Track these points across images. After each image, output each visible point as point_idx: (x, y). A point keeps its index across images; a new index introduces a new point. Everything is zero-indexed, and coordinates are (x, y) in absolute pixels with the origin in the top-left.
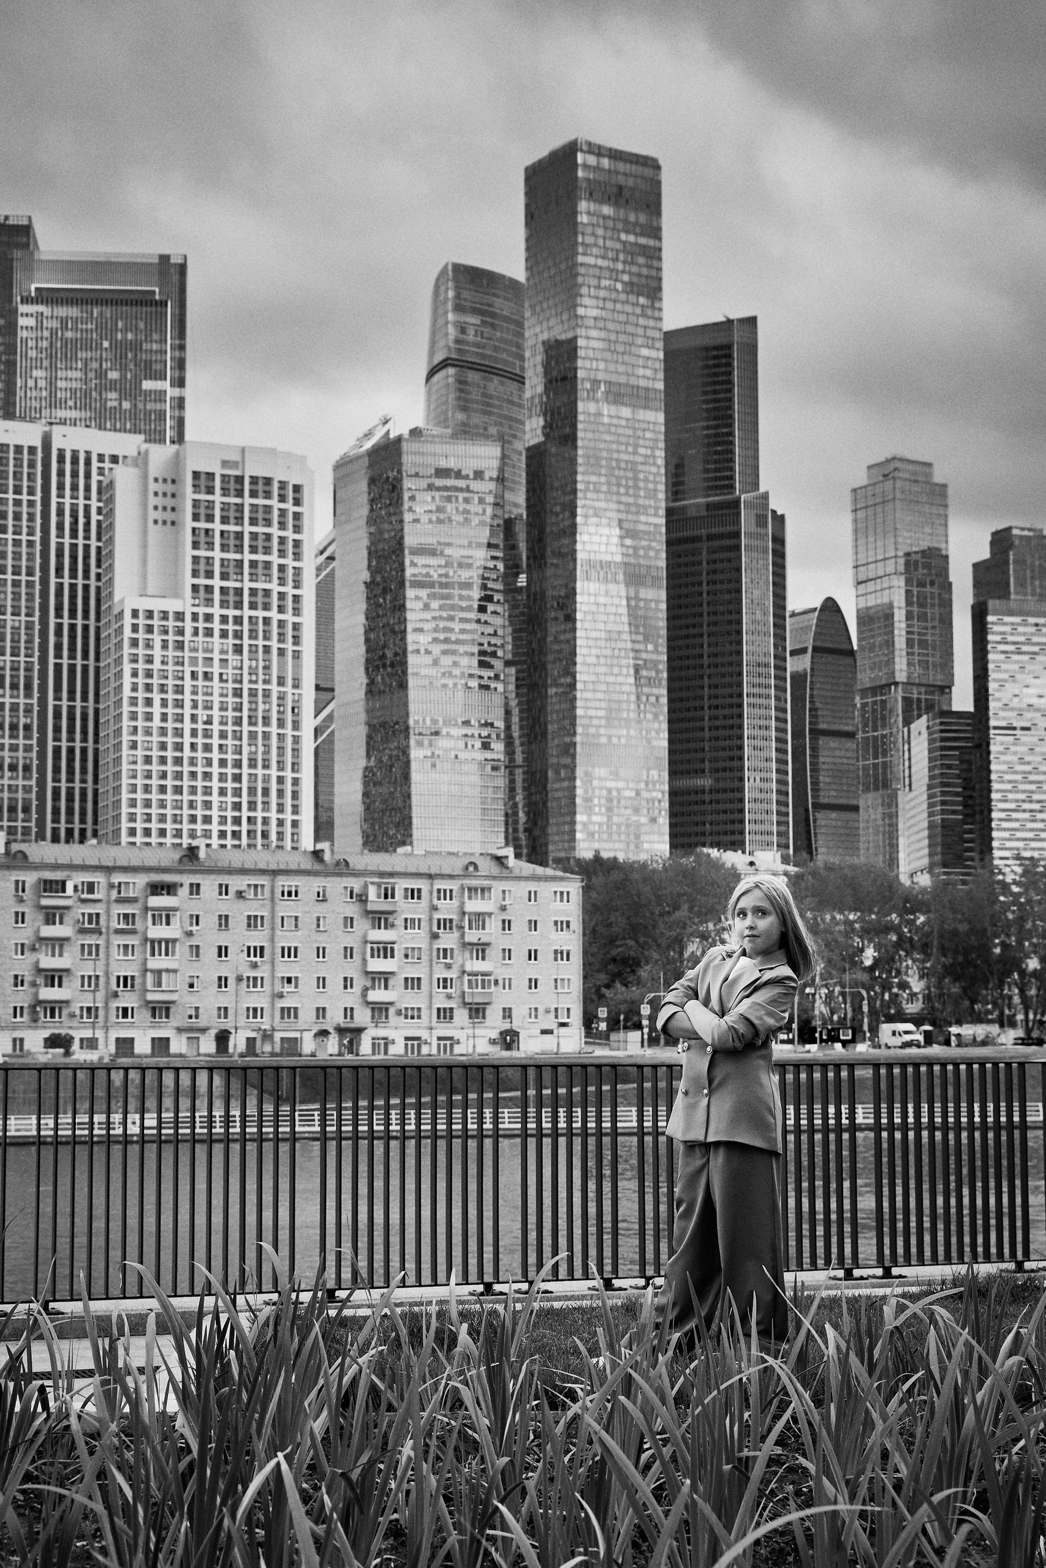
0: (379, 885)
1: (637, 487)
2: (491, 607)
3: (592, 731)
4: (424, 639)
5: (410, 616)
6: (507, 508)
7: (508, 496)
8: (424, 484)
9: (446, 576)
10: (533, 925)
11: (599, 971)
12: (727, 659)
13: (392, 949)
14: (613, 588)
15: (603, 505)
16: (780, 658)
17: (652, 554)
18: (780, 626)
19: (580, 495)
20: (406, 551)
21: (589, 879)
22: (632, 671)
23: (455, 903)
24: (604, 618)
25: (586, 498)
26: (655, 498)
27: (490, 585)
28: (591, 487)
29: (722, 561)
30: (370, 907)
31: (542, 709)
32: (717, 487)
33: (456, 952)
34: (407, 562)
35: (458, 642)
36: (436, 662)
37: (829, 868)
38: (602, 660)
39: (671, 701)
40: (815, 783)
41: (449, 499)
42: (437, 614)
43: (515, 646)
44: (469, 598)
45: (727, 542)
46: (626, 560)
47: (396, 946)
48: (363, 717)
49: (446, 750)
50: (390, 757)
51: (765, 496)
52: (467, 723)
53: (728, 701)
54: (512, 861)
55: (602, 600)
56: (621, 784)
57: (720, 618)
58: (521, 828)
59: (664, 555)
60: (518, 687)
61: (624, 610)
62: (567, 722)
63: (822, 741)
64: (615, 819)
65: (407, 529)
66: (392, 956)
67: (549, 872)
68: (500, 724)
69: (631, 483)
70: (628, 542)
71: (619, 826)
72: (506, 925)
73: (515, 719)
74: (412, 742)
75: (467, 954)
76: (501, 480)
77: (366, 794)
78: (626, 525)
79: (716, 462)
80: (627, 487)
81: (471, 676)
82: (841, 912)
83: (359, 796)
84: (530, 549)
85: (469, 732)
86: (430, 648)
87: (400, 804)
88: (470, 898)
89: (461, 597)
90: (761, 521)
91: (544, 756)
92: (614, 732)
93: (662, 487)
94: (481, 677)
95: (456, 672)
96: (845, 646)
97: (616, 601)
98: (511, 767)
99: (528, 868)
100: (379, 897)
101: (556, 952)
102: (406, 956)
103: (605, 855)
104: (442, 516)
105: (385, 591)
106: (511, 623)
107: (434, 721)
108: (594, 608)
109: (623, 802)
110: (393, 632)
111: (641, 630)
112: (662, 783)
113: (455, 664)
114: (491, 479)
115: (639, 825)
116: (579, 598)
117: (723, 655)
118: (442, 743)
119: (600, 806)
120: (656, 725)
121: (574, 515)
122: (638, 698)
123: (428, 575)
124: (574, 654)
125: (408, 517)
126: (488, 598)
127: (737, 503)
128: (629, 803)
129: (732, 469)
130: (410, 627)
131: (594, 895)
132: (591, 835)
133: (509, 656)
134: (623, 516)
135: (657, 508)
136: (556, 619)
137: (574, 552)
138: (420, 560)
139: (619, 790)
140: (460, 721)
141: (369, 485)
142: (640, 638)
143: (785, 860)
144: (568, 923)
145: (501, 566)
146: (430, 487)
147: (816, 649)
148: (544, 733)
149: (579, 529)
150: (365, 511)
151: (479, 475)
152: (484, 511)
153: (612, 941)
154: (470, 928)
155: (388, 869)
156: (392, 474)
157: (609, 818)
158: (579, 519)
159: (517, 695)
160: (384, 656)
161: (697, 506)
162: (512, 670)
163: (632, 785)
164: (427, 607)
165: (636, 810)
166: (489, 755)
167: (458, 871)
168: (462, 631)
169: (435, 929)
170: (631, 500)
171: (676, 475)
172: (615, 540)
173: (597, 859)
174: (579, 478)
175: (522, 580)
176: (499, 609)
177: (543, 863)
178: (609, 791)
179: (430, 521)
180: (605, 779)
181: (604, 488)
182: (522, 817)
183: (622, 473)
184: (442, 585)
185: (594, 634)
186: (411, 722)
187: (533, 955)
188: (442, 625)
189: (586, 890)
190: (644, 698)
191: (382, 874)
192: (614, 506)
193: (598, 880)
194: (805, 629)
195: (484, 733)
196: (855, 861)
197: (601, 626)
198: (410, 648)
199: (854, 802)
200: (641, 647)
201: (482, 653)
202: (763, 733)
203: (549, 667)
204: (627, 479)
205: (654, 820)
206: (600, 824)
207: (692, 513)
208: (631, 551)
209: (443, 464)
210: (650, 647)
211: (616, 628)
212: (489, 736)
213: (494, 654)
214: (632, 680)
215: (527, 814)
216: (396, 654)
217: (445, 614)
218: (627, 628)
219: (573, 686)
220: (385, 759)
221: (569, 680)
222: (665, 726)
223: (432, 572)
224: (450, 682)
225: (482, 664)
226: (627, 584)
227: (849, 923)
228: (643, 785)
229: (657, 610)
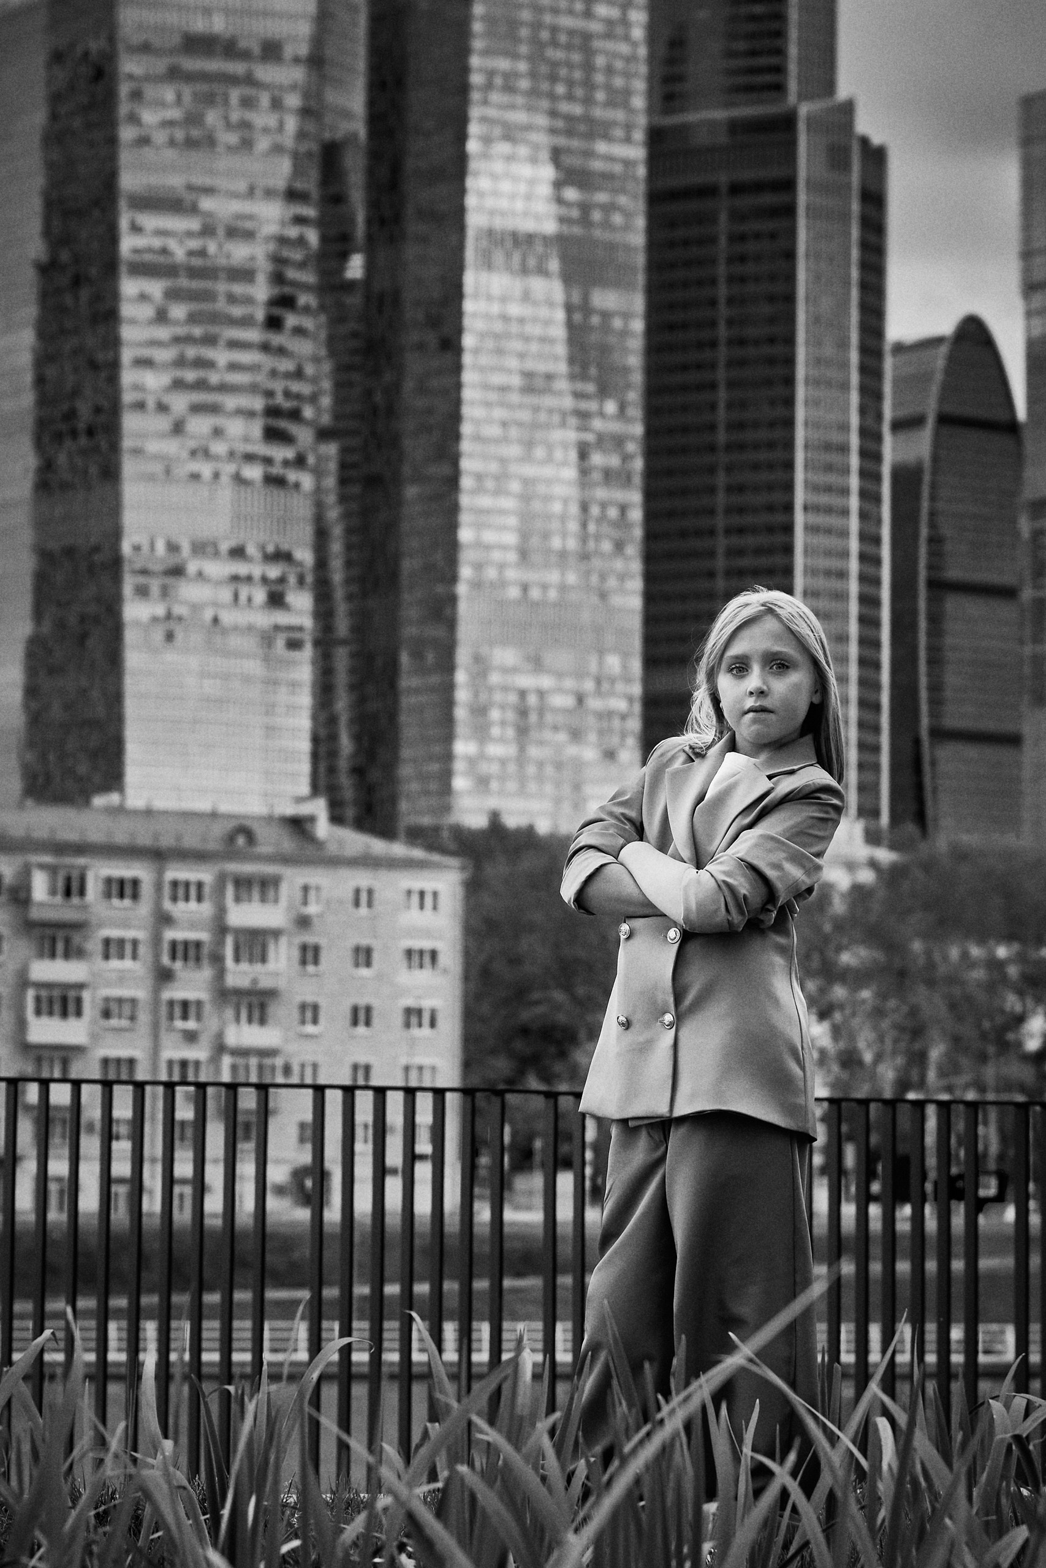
0: (52, 870)
1: (589, 85)
2: (291, 320)
3: (491, 573)
4: (154, 381)
5: (127, 333)
6: (328, 119)
7: (332, 97)
8: (160, 65)
9: (202, 253)
10: (364, 956)
11: (493, 1052)
12: (763, 435)
13: (79, 1001)
14: (538, 285)
15: (519, 117)
16: (870, 435)
17: (617, 219)
18: (871, 371)
19: (475, 96)
20: (123, 204)
21: (478, 867)
22: (573, 455)
23: (206, 909)
24: (517, 345)
25: (485, 102)
26: (626, 105)
27: (292, 274)
28: (498, 81)
29: (757, 236)
30: (35, 914)
31: (391, 527)
32: (749, 89)
33: (208, 1008)
34: (124, 223)
35: (223, 388)
36: (178, 428)
37: (960, 855)
38: (514, 432)
39: (650, 516)
40: (935, 688)
41: (209, 100)
42: (181, 331)
43: (339, 400)
44: (249, 300)
45: (768, 199)
46: (565, 229)
47: (86, 995)
48: (26, 536)
49: (196, 608)
50: (83, 619)
51: (848, 109)
52: (238, 553)
53: (764, 518)
54: (323, 828)
55: (515, 310)
56: (546, 682)
57: (751, 352)
58: (343, 764)
59: (640, 222)
60: (343, 481)
61: (559, 332)
62: (439, 557)
63: (952, 604)
64: (534, 752)
65: (125, 157)
66: (79, 1013)
67: (398, 849)
68: (305, 556)
69: (578, 75)
70: (571, 194)
71: (541, 765)
72: (310, 954)
73: (336, 547)
74: (128, 589)
75: (229, 1013)
76: (316, 61)
77: (31, 691)
78: (568, 160)
79: (751, 36)
80: (570, 83)
81: (249, 458)
82: (982, 941)
83: (17, 696)
84: (373, 205)
85: (242, 569)
86: (167, 399)
87: (100, 711)
88: (238, 899)
89: (232, 299)
90: (838, 157)
91: (393, 624)
92: (532, 576)
93: (640, 85)
94: (268, 461)
95: (219, 448)
96: (1001, 415)
97: (544, 312)
98: (325, 643)
99: (355, 841)
100: (53, 892)
101: (408, 1011)
102: (106, 1014)
103: (511, 821)
104: (195, 133)
105: (77, 281)
106: (332, 353)
107: (173, 548)
108: (498, 327)
109: (549, 718)
110: (94, 366)
111: (593, 371)
112: (628, 680)
113: (218, 432)
114: (297, 60)
115: (578, 765)
116: (469, 306)
117: (756, 425)
118: (189, 592)
119: (503, 723)
120: (619, 565)
121: (461, 137)
122: (584, 507)
123: (164, 251)
124: (455, 417)
125: (127, 133)
126: (285, 302)
127: (787, 123)
128: (560, 719)
129: (781, 52)
130: (127, 356)
131: (487, 899)
132: (482, 783)
133: (326, 419)
134: (562, 141)
135: (629, 127)
136: (421, 347)
137: (459, 213)
138: (150, 221)
139: (541, 694)
140: (224, 547)
141: (49, 66)
142: (590, 388)
143: (872, 838)
144: (434, 954)
145: (313, 237)
146: (174, 74)
147: (944, 420)
148: (394, 576)
149: (473, 165)
150: (39, 118)
151: (271, 51)
152: (281, 127)
153: (520, 993)
154: (237, 959)
155: (72, 836)
156: (95, 45)
157: (522, 749)
158: (472, 146)
159: (343, 499)
160: (71, 415)
161: (712, 124)
162: (331, 449)
163: (569, 683)
164: (161, 317)
165: (576, 735)
166: (281, 618)
167: (212, 846)
168: (233, 367)
169: (166, 960)
170: (577, 110)
171: (671, 61)
172: (545, 190)
173: (496, 825)
174: (475, 61)
175: (355, 267)
176: (308, 323)
177: (387, 833)
178: (523, 694)
179: (172, 143)
180: (514, 670)
181: (524, 84)
182: (346, 744)
183: (559, 55)
184: (194, 273)
185: (497, 379)
186: (126, 548)
187: (361, 1016)
188: (191, 352)
189: (473, 887)
190: (595, 510)
191: (61, 848)
192: (542, 120)
193: (497, 870)
194: (923, 378)
195: (274, 572)
196: (1009, 840)
197: (513, 363)
198: (128, 397)
199: (1008, 727)
200: (592, 406)
201: (272, 412)
202: (835, 584)
203: (407, 443)
204: (570, 65)
205: (610, 755)
206: (503, 762)
207: (702, 139)
208: (575, 213)
209: (199, 25)
210: (611, 407)
211: (542, 367)
212: (282, 580)
213: (295, 415)
214: (570, 473)
215: (357, 738)
216: (98, 410)
217: (197, 331)
218: (562, 367)
219: (453, 482)
220: (72, 620)
221: (445, 470)
222: (636, 566)
223: (173, 245)
224: (206, 469)
225: (273, 435)
226: (567, 279)
227: (995, 965)
228: (589, 685)
229: (625, 333)
